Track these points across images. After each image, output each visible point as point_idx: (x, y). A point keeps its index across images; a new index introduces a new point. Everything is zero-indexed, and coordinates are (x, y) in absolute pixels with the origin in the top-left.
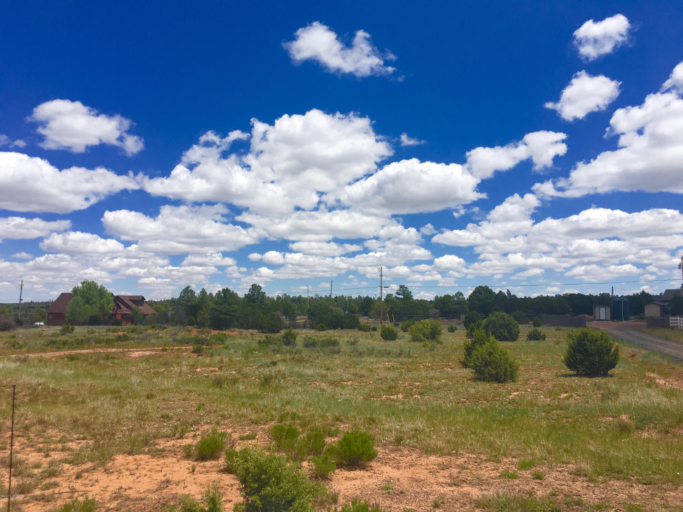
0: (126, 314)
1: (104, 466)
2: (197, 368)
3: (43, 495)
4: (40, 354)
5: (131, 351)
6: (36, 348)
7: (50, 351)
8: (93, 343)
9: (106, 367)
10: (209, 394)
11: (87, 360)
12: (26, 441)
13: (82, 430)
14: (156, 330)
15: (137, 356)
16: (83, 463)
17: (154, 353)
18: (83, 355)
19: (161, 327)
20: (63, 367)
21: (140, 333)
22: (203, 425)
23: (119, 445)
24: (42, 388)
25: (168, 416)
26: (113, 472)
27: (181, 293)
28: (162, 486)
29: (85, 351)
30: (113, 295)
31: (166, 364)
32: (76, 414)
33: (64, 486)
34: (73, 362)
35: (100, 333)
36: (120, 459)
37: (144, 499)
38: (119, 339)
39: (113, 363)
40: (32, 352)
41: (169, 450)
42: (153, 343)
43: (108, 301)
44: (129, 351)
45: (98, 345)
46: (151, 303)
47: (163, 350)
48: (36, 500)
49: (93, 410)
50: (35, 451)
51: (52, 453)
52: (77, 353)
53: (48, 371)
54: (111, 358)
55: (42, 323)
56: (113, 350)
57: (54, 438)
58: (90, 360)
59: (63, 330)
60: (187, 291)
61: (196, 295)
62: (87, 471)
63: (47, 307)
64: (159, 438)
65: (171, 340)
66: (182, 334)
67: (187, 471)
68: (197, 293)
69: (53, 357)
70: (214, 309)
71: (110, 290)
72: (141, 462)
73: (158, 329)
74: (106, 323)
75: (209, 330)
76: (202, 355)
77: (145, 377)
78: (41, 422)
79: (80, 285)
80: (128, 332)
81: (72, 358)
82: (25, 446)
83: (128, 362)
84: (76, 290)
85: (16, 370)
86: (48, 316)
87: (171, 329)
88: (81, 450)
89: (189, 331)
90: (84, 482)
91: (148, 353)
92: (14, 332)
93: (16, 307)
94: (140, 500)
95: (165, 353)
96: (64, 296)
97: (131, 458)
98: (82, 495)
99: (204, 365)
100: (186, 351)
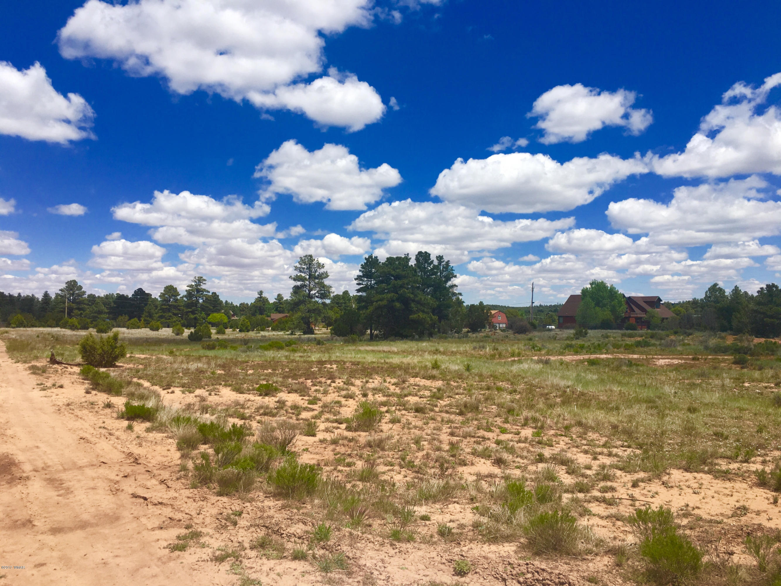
0: (641, 318)
1: (660, 479)
2: (744, 382)
3: (604, 497)
4: (560, 357)
5: (656, 359)
6: (554, 351)
7: (568, 355)
8: (611, 347)
9: (631, 375)
10: (769, 414)
11: (609, 365)
12: (570, 442)
13: (624, 437)
14: (680, 336)
15: (663, 364)
16: (636, 472)
17: (683, 361)
18: (603, 359)
19: (686, 333)
20: (585, 372)
21: (661, 339)
22: (771, 451)
23: (670, 458)
24: (570, 391)
25: (722, 435)
26: (672, 487)
27: (706, 292)
28: (739, 512)
29: (603, 356)
30: (624, 296)
31: (702, 375)
32: (613, 419)
33: (622, 491)
34: (594, 367)
35: (615, 338)
36: (676, 475)
37: (720, 523)
38: (638, 344)
39: (637, 370)
40: (551, 355)
41: (735, 474)
42: (679, 351)
43: (620, 302)
44: (653, 358)
45: (616, 350)
46: (668, 305)
47: (693, 359)
48: (597, 501)
49: (631, 418)
50: (581, 452)
51: (600, 457)
52: (597, 358)
53: (573, 374)
54: (635, 364)
55: (553, 327)
56: (635, 356)
57: (597, 442)
58: (612, 366)
59: (576, 334)
60: (714, 289)
61: (726, 294)
62: (643, 481)
63: (556, 311)
64: (717, 458)
65: (702, 348)
66: (713, 342)
67: (767, 501)
68: (728, 292)
69: (573, 361)
70: (756, 311)
71: (621, 291)
72: (703, 482)
73: (682, 335)
74: (620, 327)
75: (749, 337)
76: (747, 367)
77: (679, 389)
78: (580, 424)
79: (589, 286)
80: (646, 338)
81: (592, 363)
82: (570, 445)
83: (655, 370)
84: (585, 292)
85: (541, 372)
86: (559, 320)
87: (699, 336)
88: (629, 458)
89: (723, 338)
90: (642, 492)
91: (676, 362)
92: (530, 335)
93: (527, 310)
94: (715, 523)
95: (697, 362)
96: (573, 298)
97: (688, 475)
98: (644, 505)
99: (752, 380)
100: (724, 361)
